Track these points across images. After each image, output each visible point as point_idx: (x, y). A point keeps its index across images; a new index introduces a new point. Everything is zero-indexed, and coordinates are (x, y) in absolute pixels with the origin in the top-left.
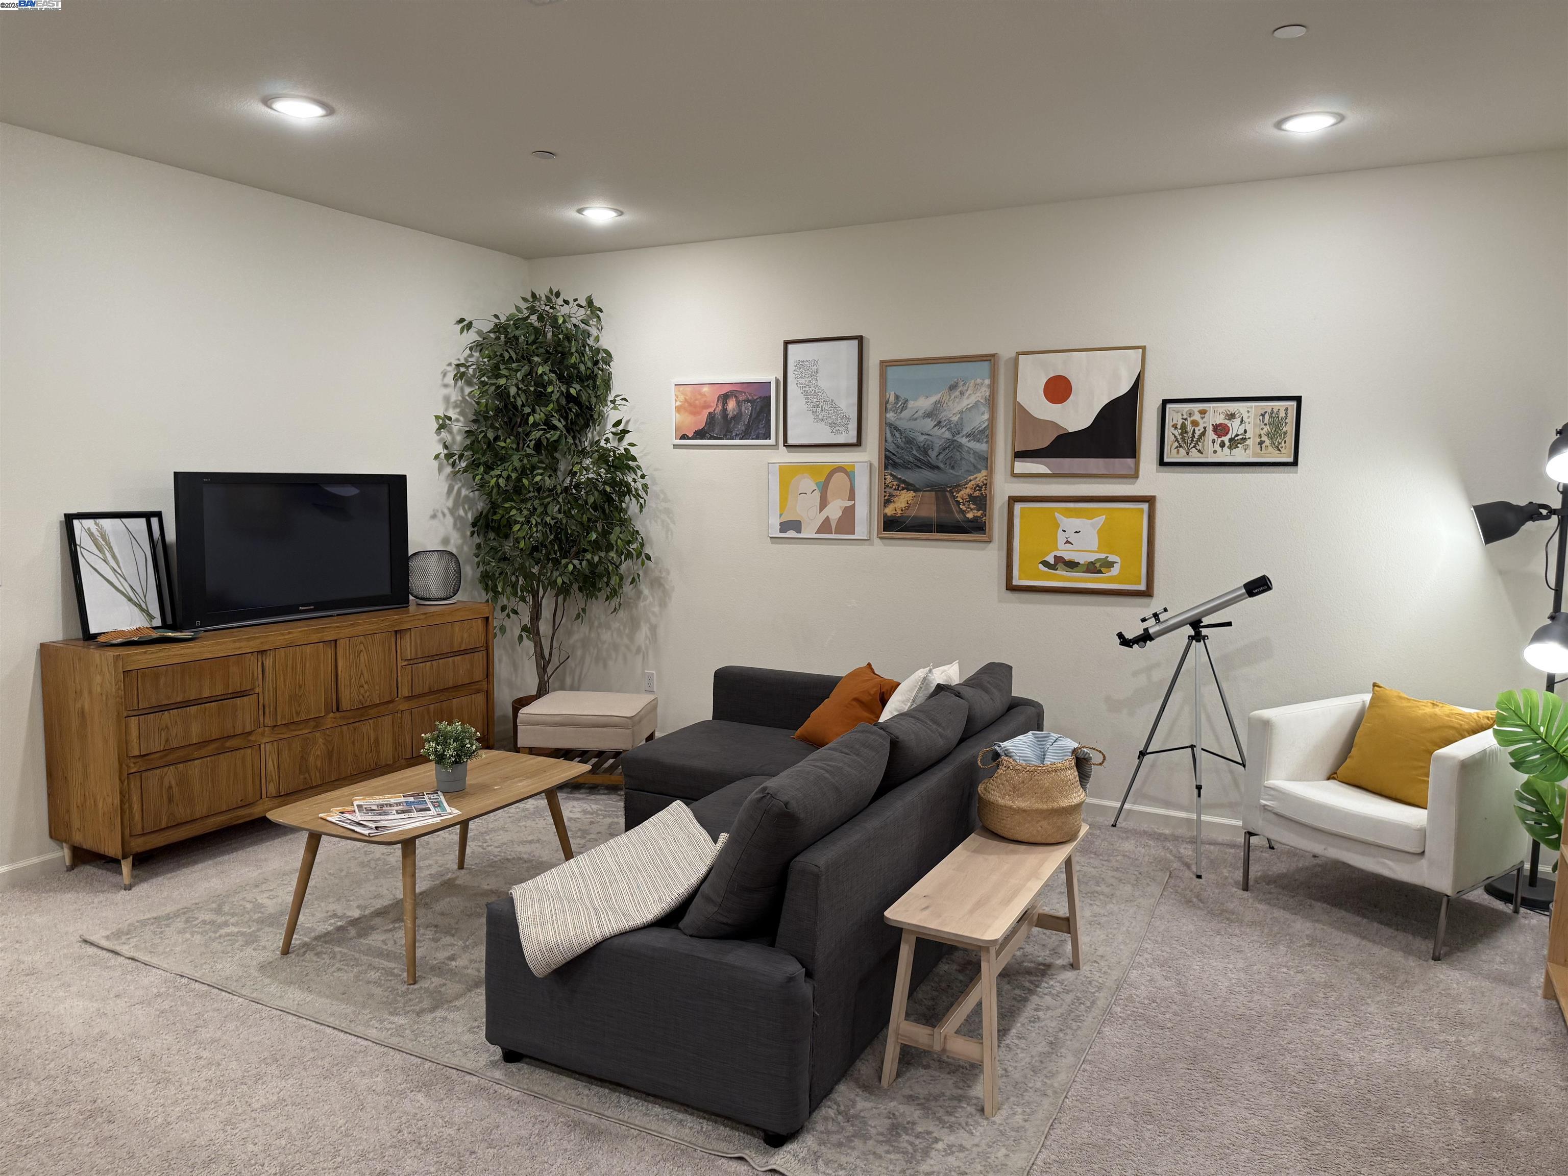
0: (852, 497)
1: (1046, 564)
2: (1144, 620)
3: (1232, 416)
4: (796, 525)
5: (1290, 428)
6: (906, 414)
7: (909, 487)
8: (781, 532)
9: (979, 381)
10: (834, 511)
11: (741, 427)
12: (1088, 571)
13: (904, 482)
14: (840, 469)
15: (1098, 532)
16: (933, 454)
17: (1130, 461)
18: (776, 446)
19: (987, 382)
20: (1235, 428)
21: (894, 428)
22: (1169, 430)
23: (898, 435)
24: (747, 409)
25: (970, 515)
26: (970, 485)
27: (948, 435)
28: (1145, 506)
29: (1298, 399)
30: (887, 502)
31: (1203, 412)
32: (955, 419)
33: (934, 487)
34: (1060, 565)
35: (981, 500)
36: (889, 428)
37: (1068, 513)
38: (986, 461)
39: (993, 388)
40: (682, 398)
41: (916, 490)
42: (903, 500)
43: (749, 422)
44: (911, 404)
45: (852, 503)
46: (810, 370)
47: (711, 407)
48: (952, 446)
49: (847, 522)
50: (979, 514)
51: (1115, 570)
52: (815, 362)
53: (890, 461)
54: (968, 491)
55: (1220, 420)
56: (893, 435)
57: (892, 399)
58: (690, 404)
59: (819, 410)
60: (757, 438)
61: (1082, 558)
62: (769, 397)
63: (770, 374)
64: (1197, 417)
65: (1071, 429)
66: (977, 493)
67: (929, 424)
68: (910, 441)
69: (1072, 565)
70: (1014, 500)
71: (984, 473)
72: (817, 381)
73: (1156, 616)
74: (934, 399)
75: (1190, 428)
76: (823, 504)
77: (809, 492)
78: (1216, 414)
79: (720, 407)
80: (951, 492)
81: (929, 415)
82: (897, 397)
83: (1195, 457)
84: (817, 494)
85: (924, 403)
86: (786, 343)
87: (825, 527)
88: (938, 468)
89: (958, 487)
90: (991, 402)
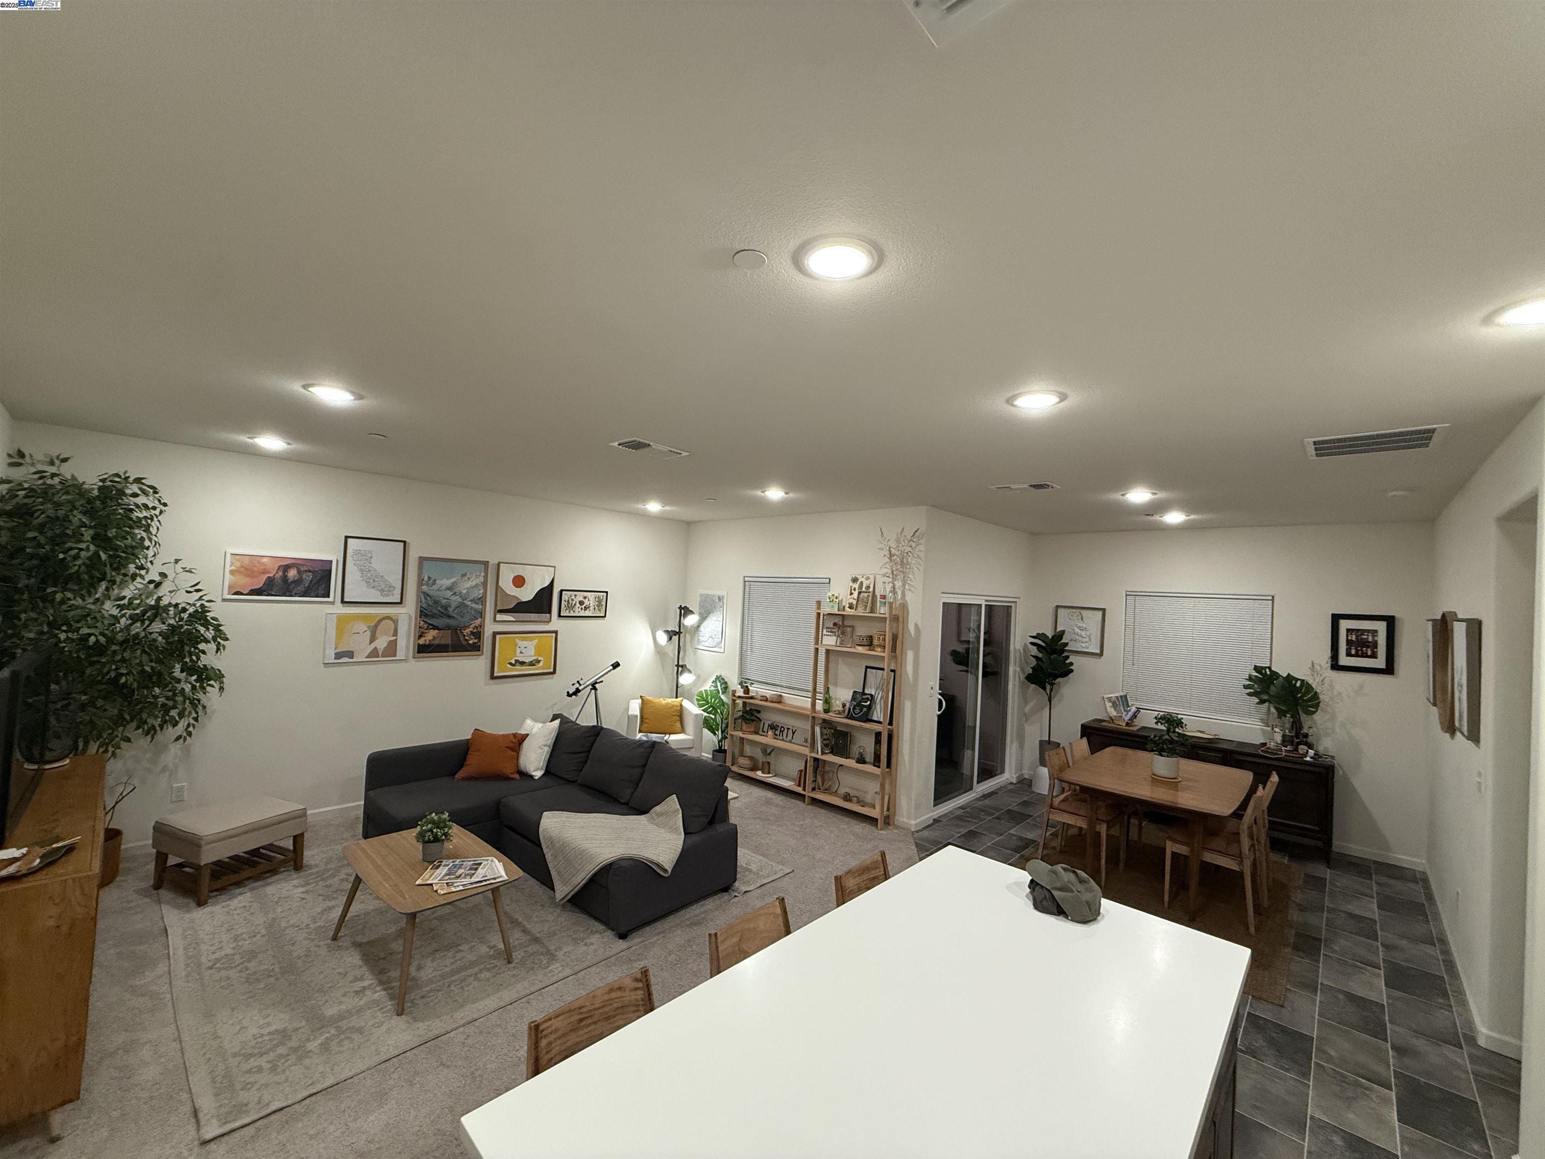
0: (395, 633)
1: (511, 664)
2: (573, 684)
3: (585, 598)
4: (350, 654)
5: (604, 603)
6: (435, 587)
7: (435, 628)
8: (335, 659)
9: (478, 574)
10: (381, 643)
11: (301, 588)
12: (530, 665)
13: (431, 625)
14: (388, 618)
15: (535, 648)
16: (451, 610)
17: (548, 615)
18: (333, 603)
19: (483, 574)
20: (586, 602)
21: (426, 595)
22: (563, 602)
23: (429, 599)
24: (308, 577)
25: (471, 642)
26: (472, 626)
27: (460, 600)
28: (554, 635)
29: (607, 592)
30: (420, 636)
31: (575, 595)
32: (465, 591)
33: (448, 627)
34: (517, 664)
35: (478, 635)
36: (424, 595)
37: (523, 639)
38: (481, 614)
39: (486, 577)
40: (238, 564)
41: (439, 629)
42: (431, 635)
43: (309, 586)
44: (438, 581)
45: (395, 638)
46: (368, 557)
47: (269, 573)
48: (462, 605)
49: (391, 650)
50: (476, 641)
51: (541, 664)
52: (370, 552)
53: (423, 613)
54: (471, 629)
55: (581, 599)
56: (426, 599)
57: (426, 578)
58: (247, 569)
59: (371, 581)
60: (317, 596)
61: (527, 660)
62: (330, 571)
63: (332, 555)
64: (573, 597)
65: (524, 600)
66: (475, 630)
67: (449, 594)
68: (436, 602)
69: (522, 663)
70: (495, 634)
71: (480, 620)
72: (370, 563)
73: (578, 682)
74: (454, 580)
75: (570, 602)
76: (373, 639)
77: (361, 632)
78: (580, 597)
79: (280, 573)
80: (460, 630)
81: (449, 589)
82: (429, 578)
83: (572, 614)
84: (368, 633)
85: (447, 582)
86: (347, 538)
87: (374, 653)
88: (453, 617)
89: (465, 627)
90: (485, 584)
